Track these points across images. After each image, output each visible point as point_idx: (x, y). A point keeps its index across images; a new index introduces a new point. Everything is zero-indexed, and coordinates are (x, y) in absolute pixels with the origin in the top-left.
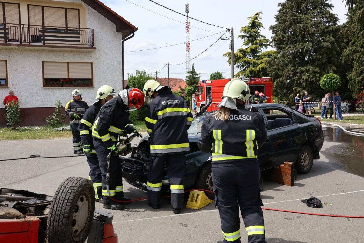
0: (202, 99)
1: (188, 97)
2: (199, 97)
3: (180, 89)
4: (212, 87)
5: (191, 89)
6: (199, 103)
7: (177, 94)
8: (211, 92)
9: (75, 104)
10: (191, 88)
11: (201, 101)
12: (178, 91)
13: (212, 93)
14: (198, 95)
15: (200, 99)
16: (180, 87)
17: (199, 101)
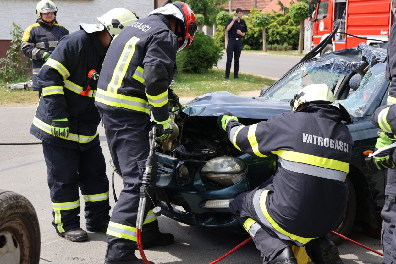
0: (326, 28)
1: (296, 26)
2: (318, 25)
3: (280, 7)
4: (349, 2)
5: (303, 9)
6: (319, 36)
7: (273, 18)
8: (345, 14)
9: (44, 32)
10: (302, 7)
11: (323, 33)
12: (275, 12)
13: (348, 16)
14: (317, 20)
15: (321, 29)
16: (280, 3)
17: (317, 34)
